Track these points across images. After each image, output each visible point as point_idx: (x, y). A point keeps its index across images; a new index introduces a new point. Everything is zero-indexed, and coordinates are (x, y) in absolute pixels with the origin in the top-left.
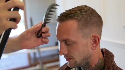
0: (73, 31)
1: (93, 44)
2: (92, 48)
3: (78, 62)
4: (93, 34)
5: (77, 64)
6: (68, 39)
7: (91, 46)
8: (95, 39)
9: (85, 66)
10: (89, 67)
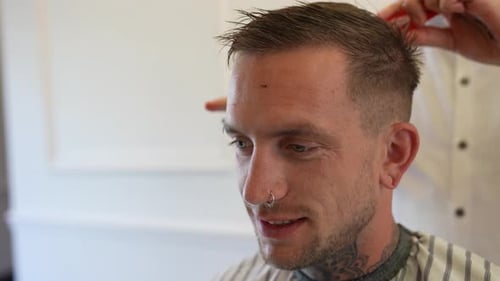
0: (333, 92)
1: (386, 165)
2: (381, 182)
3: (324, 244)
4: (397, 121)
5: (318, 249)
7: (382, 170)
8: (398, 144)
9: (335, 263)
10: (357, 265)
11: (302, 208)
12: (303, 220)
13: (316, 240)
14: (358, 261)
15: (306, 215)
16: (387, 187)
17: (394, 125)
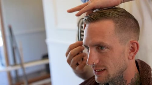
0: (110, 32)
1: (130, 53)
2: (128, 58)
4: (132, 40)
6: (102, 43)
7: (128, 54)
8: (133, 47)
10: (124, 83)
11: (104, 66)
12: (105, 69)
13: (109, 75)
14: (124, 82)
15: (105, 68)
16: (131, 59)
17: (131, 41)
